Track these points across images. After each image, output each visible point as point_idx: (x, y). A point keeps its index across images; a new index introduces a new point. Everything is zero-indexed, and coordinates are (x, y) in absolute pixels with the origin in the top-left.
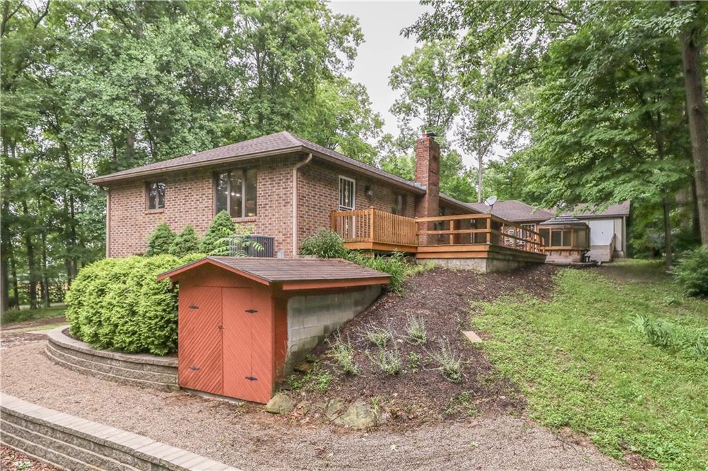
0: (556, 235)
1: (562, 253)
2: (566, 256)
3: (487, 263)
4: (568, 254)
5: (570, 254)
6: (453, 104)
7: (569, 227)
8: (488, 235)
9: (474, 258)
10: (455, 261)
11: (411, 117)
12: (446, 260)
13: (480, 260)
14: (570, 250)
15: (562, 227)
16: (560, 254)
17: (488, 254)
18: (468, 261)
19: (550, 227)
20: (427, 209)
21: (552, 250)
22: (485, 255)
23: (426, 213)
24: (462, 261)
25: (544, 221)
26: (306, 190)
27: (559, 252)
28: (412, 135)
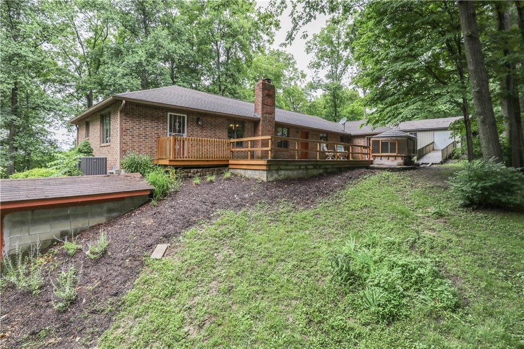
0: (385, 144)
1: (390, 158)
2: (393, 161)
3: (267, 174)
4: (393, 158)
5: (395, 159)
6: (348, 59)
7: (394, 138)
8: (270, 152)
9: (259, 170)
10: (249, 171)
11: (320, 69)
12: (244, 170)
13: (263, 171)
14: (396, 156)
15: (389, 139)
16: (388, 159)
17: (267, 167)
18: (256, 171)
19: (380, 139)
20: (260, 131)
21: (382, 156)
22: (265, 168)
23: (261, 134)
24: (253, 171)
25: (377, 134)
26: (129, 124)
27: (387, 158)
28: (319, 81)
